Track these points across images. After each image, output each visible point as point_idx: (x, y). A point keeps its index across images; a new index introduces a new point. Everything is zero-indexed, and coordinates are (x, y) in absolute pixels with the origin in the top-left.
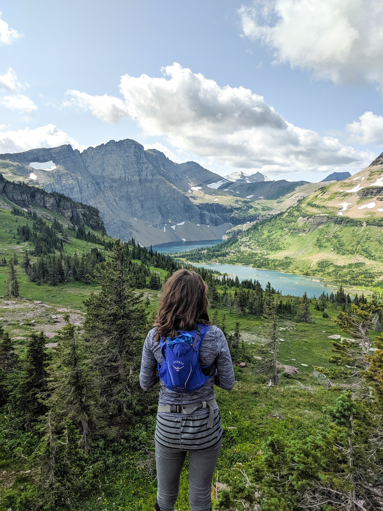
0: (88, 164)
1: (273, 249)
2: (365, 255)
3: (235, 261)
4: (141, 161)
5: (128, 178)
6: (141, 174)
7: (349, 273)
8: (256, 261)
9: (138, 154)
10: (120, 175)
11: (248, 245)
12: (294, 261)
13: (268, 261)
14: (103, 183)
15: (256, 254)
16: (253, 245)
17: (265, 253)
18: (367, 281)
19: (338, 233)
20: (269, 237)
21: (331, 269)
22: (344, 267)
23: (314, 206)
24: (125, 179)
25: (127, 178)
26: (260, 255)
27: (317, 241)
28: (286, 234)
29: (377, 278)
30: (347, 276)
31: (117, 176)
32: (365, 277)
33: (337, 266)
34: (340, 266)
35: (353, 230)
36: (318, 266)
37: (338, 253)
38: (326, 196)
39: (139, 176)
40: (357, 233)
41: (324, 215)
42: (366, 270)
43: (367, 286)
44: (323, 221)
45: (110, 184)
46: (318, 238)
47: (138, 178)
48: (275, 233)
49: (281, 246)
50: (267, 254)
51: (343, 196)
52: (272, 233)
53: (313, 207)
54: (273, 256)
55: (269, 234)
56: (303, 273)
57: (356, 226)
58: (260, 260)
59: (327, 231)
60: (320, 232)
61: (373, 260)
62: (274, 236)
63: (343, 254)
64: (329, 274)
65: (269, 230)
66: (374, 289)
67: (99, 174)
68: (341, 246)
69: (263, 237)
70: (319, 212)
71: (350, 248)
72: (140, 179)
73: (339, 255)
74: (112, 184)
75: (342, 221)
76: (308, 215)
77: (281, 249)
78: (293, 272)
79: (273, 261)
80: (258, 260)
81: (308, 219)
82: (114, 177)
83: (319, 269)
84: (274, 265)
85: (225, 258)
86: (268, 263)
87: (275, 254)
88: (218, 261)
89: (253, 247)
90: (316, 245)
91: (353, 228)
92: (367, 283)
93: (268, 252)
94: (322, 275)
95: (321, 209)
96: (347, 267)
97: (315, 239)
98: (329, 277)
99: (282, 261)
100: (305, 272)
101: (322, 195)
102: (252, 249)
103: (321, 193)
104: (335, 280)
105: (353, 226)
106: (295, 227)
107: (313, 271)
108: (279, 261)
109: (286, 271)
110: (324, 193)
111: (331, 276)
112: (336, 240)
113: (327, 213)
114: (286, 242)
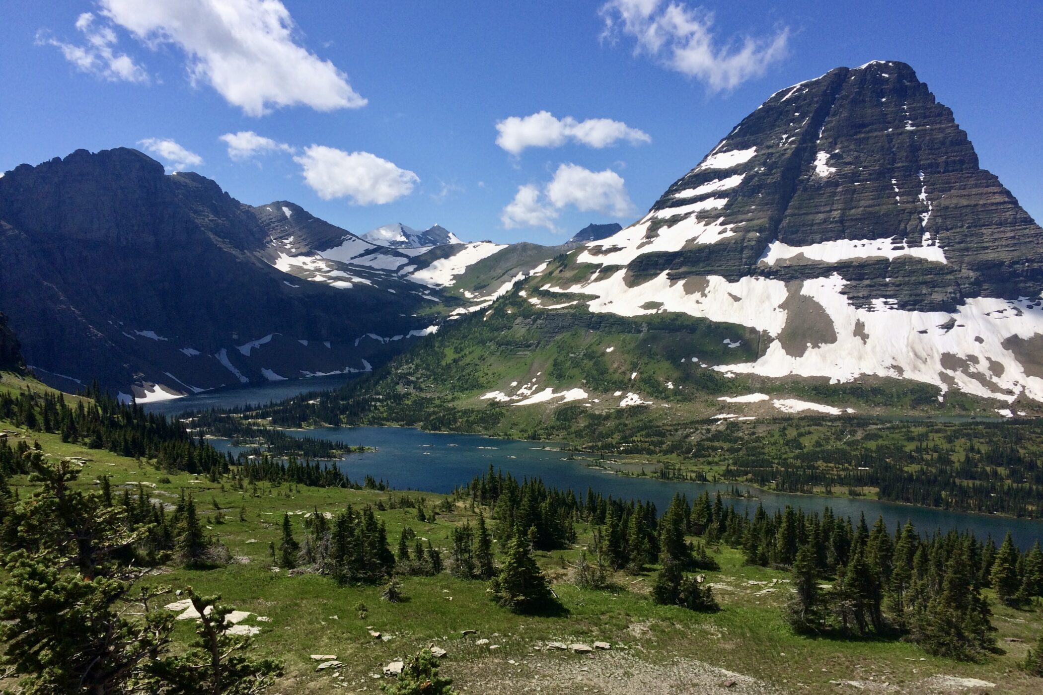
1: (465, 386)
2: (647, 390)
3: (384, 419)
7: (617, 429)
8: (430, 415)
11: (413, 382)
12: (509, 411)
13: (455, 413)
15: (430, 400)
16: (424, 381)
17: (450, 397)
18: (652, 443)
19: (595, 348)
20: (455, 361)
21: (582, 423)
22: (608, 417)
23: (546, 293)
26: (437, 402)
27: (554, 365)
28: (492, 354)
29: (671, 435)
30: (615, 436)
32: (648, 435)
33: (593, 417)
34: (600, 415)
35: (624, 341)
36: (557, 419)
37: (595, 389)
38: (568, 274)
40: (632, 346)
41: (566, 312)
42: (650, 421)
43: (651, 453)
44: (564, 324)
46: (555, 360)
47: (151, 239)
48: (470, 353)
49: (482, 380)
50: (453, 400)
51: (602, 271)
52: (463, 353)
53: (543, 295)
54: (465, 403)
55: (457, 356)
56: (526, 435)
57: (629, 332)
58: (438, 413)
59: (573, 344)
60: (560, 348)
61: (663, 399)
63: (604, 391)
64: (579, 434)
65: (456, 348)
66: (664, 458)
68: (602, 374)
69: (444, 363)
70: (554, 307)
71: (616, 376)
73: (598, 393)
75: (601, 322)
76: (534, 313)
77: (482, 387)
78: (506, 434)
79: (466, 412)
80: (434, 413)
81: (535, 321)
83: (558, 423)
84: (467, 421)
86: (455, 418)
87: (469, 397)
89: (423, 386)
90: (551, 374)
91: (622, 336)
92: (652, 447)
93: (456, 394)
94: (565, 437)
95: (559, 298)
96: (613, 416)
97: (551, 362)
98: (578, 440)
99: (484, 412)
100: (530, 433)
101: (561, 271)
102: (421, 390)
103: (560, 266)
104: (590, 444)
105: (623, 332)
106: (509, 338)
107: (547, 429)
108: (478, 411)
109: (491, 432)
110: (565, 267)
111: (583, 437)
112: (591, 363)
113: (571, 308)
114: (494, 371)
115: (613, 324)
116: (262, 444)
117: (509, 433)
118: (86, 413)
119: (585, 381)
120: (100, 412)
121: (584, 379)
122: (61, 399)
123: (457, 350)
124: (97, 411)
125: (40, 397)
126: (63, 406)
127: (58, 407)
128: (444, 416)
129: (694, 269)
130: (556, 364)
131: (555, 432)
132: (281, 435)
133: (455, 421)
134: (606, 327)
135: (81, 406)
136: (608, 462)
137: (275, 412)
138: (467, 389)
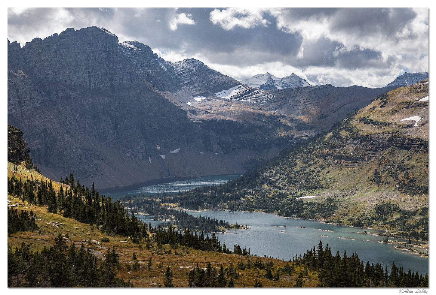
0: (34, 63)
1: (310, 186)
3: (253, 207)
4: (115, 59)
5: (95, 84)
6: (113, 78)
8: (285, 205)
9: (109, 48)
10: (81, 79)
11: (273, 182)
13: (302, 205)
14: (57, 92)
15: (285, 195)
16: (281, 182)
17: (299, 194)
19: (406, 162)
20: (304, 169)
21: (396, 216)
22: (415, 213)
23: (371, 122)
24: (90, 85)
25: (92, 84)
26: (290, 197)
28: (330, 164)
30: (420, 227)
31: (77, 81)
33: (403, 212)
34: (409, 211)
36: (377, 212)
37: (406, 192)
38: (388, 109)
41: (385, 135)
44: (383, 144)
45: (67, 93)
46: (376, 170)
47: (109, 84)
48: (314, 163)
49: (322, 183)
50: (301, 195)
51: (412, 107)
52: (309, 163)
53: (369, 123)
54: (309, 198)
55: (305, 165)
56: (353, 223)
58: (290, 204)
59: (389, 159)
60: (380, 162)
62: (312, 168)
63: (414, 194)
64: (392, 224)
67: (50, 78)
68: (411, 181)
69: (295, 170)
70: (377, 132)
72: (112, 85)
73: (407, 195)
74: (70, 93)
75: (411, 144)
76: (362, 136)
77: (322, 187)
78: (338, 222)
79: (311, 204)
80: (288, 204)
81: (361, 142)
82: (73, 83)
83: (377, 215)
84: (311, 211)
85: (238, 202)
86: (302, 209)
87: (312, 194)
88: (227, 207)
89: (280, 185)
90: (373, 180)
93: (303, 191)
94: (382, 225)
95: (380, 126)
96: (419, 212)
97: (372, 171)
98: (391, 228)
99: (323, 205)
100: (356, 221)
101: (382, 107)
102: (280, 188)
103: (381, 103)
104: (401, 232)
106: (342, 154)
107: (369, 219)
108: (319, 204)
109: (328, 219)
110: (386, 103)
111: (395, 227)
112: (403, 173)
113: (389, 133)
114: (330, 176)
116: (173, 220)
117: (340, 220)
118: (64, 194)
119: (398, 186)
120: (73, 193)
121: (398, 184)
122: (50, 185)
123: (304, 162)
124: (71, 193)
125: (38, 183)
126: (52, 189)
127: (48, 190)
128: (294, 206)
130: (376, 173)
131: (375, 222)
132: (185, 214)
133: (302, 210)
134: (415, 147)
135: (62, 190)
136: (415, 246)
137: (182, 199)
138: (311, 189)
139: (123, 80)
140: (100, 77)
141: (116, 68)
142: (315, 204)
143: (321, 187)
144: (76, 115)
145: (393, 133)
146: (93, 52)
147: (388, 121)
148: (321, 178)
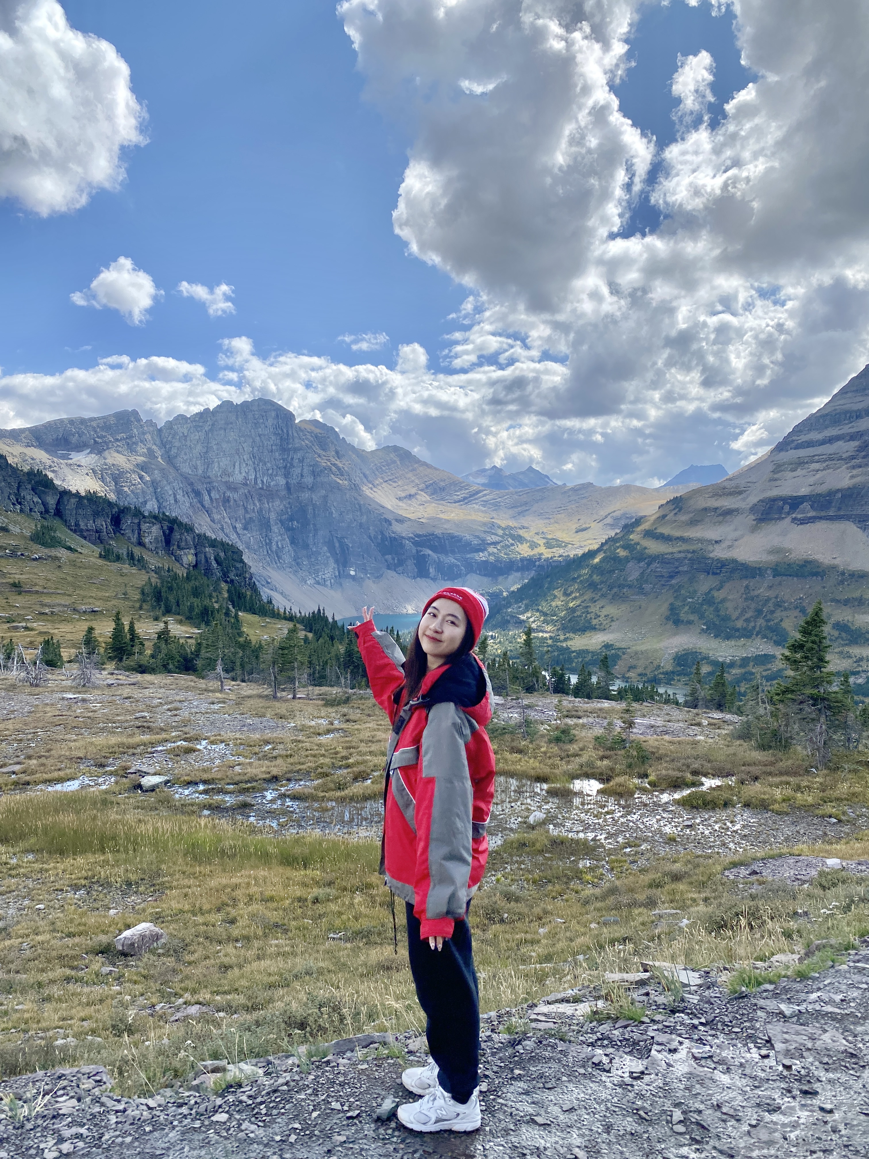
0: (176, 452)
1: (578, 628)
2: (775, 638)
4: (290, 446)
5: (263, 482)
6: (289, 473)
7: (743, 677)
9: (281, 431)
10: (244, 475)
11: (525, 620)
12: (624, 653)
13: (569, 652)
14: (209, 492)
15: (542, 639)
16: (536, 620)
17: (562, 637)
19: (714, 593)
21: (705, 669)
22: (732, 665)
23: (660, 537)
24: (256, 483)
25: (259, 481)
26: (550, 642)
28: (605, 596)
31: (238, 477)
33: (715, 663)
34: (724, 662)
35: (747, 587)
36: (677, 665)
37: (716, 636)
38: (684, 518)
39: (286, 476)
40: (756, 593)
41: (682, 555)
44: (681, 569)
45: (224, 494)
46: (671, 604)
47: (282, 481)
48: (581, 594)
49: (594, 622)
50: (566, 640)
51: (720, 515)
52: (574, 594)
53: (658, 539)
54: (578, 643)
55: (568, 597)
56: (645, 679)
57: (753, 577)
59: (691, 589)
60: (677, 593)
62: (579, 602)
63: (728, 637)
65: (567, 589)
67: (200, 472)
68: (724, 620)
70: (670, 550)
71: (739, 624)
72: (287, 483)
73: (719, 640)
74: (228, 494)
75: (721, 567)
76: (649, 556)
77: (595, 629)
78: (624, 677)
81: (649, 564)
82: (231, 479)
83: (678, 668)
86: (570, 658)
87: (582, 638)
89: (534, 625)
90: (668, 618)
91: (745, 583)
93: (568, 634)
95: (674, 542)
96: (738, 664)
97: (666, 606)
99: (599, 654)
100: (649, 677)
103: (674, 509)
105: (746, 577)
106: (622, 581)
107: (667, 674)
108: (593, 653)
110: (681, 509)
112: (712, 609)
113: (688, 551)
114: (606, 613)
115: (733, 571)
119: (705, 627)
121: (705, 624)
123: (566, 593)
129: (823, 514)
130: (672, 609)
131: (676, 678)
134: (727, 572)
138: (579, 630)
139: (302, 476)
140: (270, 472)
141: (292, 459)
142: (587, 652)
143: (593, 628)
144: (237, 525)
145: (694, 552)
146: (260, 436)
147: (686, 535)
148: (592, 616)
